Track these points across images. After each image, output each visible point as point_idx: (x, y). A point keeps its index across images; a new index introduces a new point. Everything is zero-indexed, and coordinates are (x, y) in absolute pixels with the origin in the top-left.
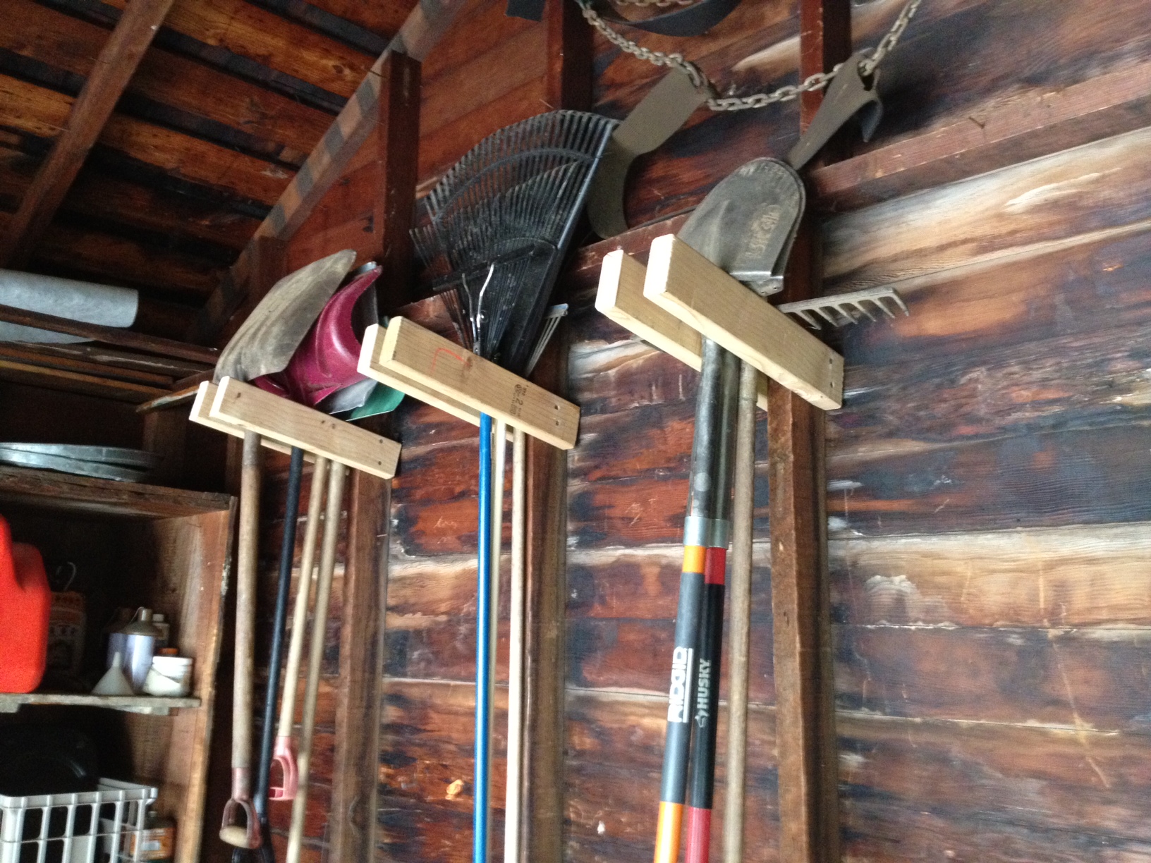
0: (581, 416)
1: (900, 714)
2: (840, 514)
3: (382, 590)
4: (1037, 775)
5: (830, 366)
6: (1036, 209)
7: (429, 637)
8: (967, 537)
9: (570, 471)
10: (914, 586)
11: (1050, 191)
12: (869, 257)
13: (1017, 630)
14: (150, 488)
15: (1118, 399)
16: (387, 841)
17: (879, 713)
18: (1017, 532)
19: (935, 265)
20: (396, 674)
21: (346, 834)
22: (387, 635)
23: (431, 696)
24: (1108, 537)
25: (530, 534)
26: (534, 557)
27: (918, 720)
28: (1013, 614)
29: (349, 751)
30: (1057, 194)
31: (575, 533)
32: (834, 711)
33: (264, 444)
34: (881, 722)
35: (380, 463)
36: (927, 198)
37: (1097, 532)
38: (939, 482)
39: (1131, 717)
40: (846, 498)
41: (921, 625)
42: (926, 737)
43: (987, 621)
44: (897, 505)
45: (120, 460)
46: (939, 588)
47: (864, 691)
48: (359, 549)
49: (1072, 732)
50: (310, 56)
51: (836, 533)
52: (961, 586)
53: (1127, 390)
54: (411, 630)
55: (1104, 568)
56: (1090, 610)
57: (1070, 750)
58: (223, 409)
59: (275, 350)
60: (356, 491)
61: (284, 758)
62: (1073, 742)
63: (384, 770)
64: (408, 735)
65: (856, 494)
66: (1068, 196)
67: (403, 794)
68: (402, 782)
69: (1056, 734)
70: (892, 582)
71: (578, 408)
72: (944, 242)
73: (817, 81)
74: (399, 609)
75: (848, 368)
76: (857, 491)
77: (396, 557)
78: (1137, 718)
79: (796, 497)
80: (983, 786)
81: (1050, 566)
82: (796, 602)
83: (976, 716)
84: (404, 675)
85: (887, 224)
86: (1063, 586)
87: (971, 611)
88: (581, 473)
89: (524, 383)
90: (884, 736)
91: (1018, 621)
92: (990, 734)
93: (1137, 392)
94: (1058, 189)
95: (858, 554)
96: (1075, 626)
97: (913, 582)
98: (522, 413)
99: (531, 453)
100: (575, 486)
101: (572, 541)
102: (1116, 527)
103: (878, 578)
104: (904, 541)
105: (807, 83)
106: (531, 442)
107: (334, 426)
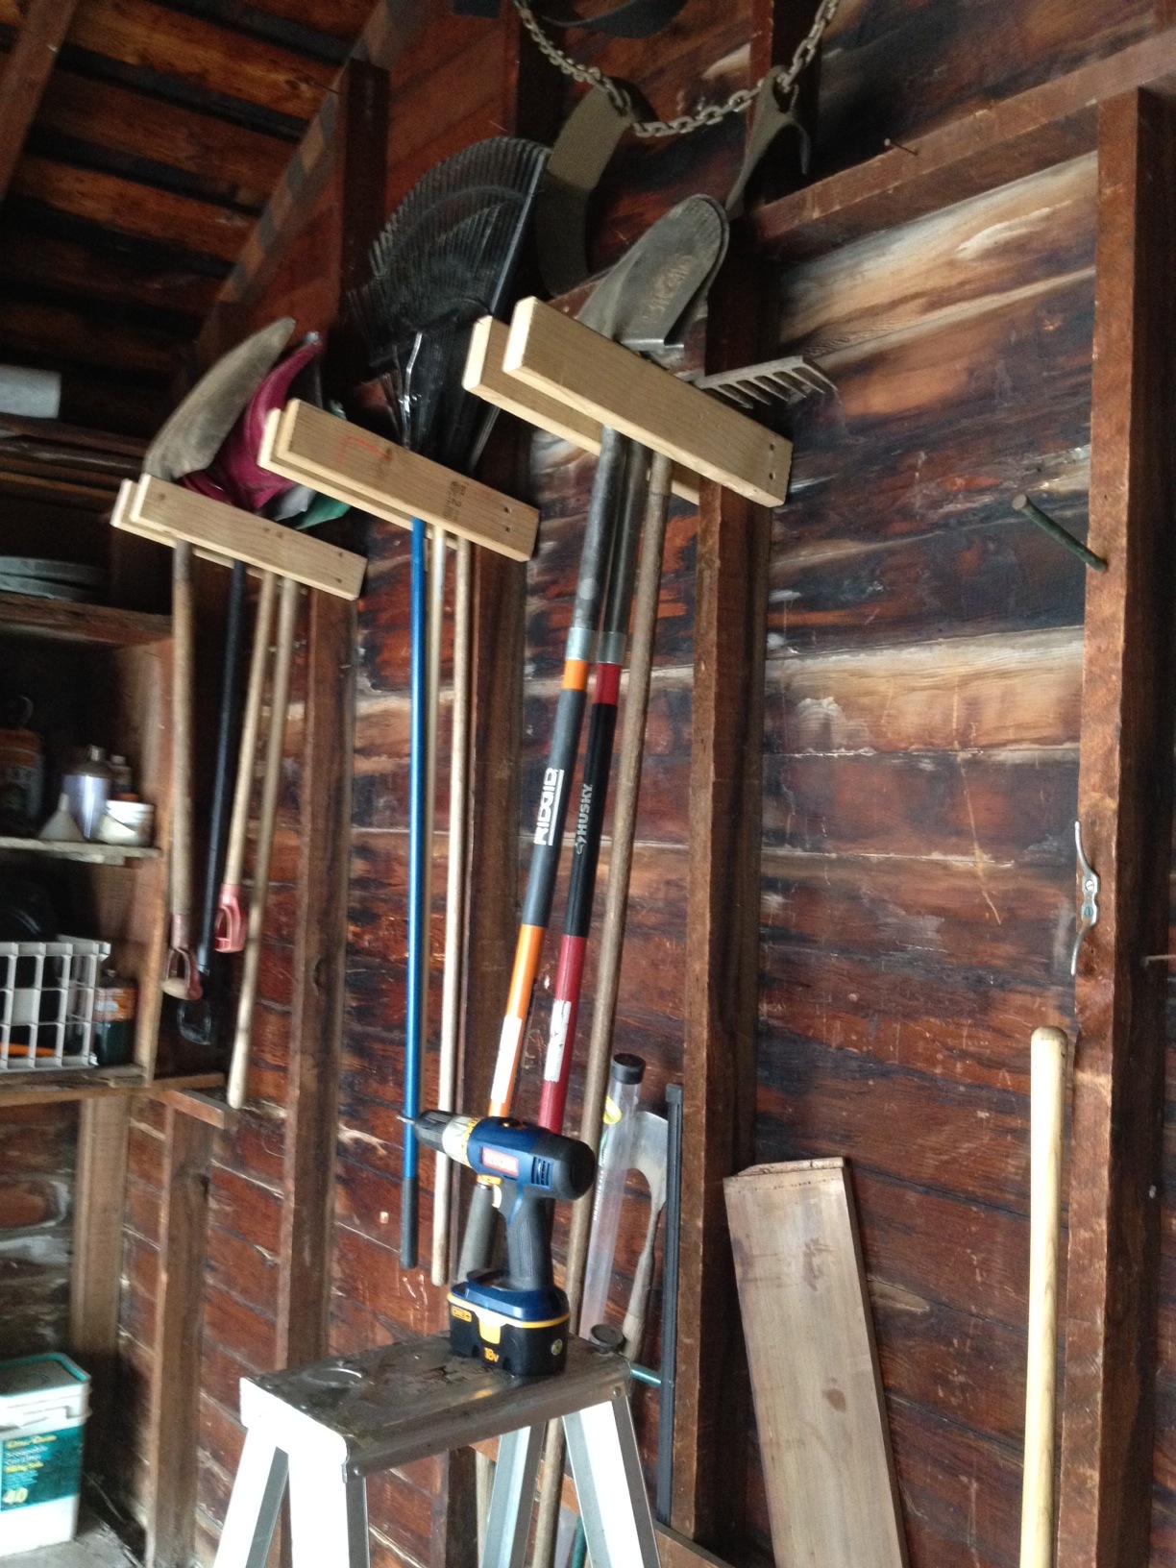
0: (541, 519)
1: (819, 850)
2: (778, 630)
3: (348, 729)
4: (937, 911)
5: (771, 454)
6: (987, 254)
7: (394, 783)
8: (892, 651)
9: (529, 588)
10: (840, 709)
11: (1001, 231)
12: (824, 317)
13: (929, 754)
14: (90, 608)
15: (1046, 485)
16: (354, 1005)
17: (799, 849)
18: (937, 644)
19: (885, 327)
20: (363, 824)
21: (307, 994)
22: (354, 780)
23: (395, 847)
24: (1021, 647)
25: (476, 660)
26: (480, 686)
27: (834, 855)
28: (927, 736)
29: (310, 906)
30: (1008, 235)
31: (533, 660)
32: (760, 849)
33: (199, 554)
34: (801, 859)
35: (339, 581)
36: (883, 241)
37: (1012, 642)
38: (871, 588)
39: (1026, 846)
40: (786, 610)
41: (843, 752)
42: (842, 874)
43: (903, 745)
44: (829, 618)
45: (53, 575)
46: (863, 710)
47: (788, 827)
48: (318, 682)
49: (971, 865)
50: (255, 70)
51: (773, 651)
52: (882, 707)
53: (1053, 474)
54: (377, 775)
55: (1016, 681)
56: (997, 729)
57: (968, 884)
58: (144, 513)
59: (198, 443)
60: (314, 613)
61: (230, 908)
62: (972, 875)
63: (352, 928)
64: (373, 890)
65: (796, 605)
66: (1019, 238)
67: (369, 953)
68: (366, 941)
69: (957, 867)
70: (820, 705)
71: (537, 511)
72: (896, 296)
73: (742, 100)
74: (366, 752)
75: (797, 455)
76: (796, 601)
77: (362, 692)
78: (1031, 847)
79: (719, 608)
80: (886, 925)
81: (965, 681)
82: (713, 727)
83: (885, 850)
84: (371, 825)
85: (842, 276)
86: (975, 704)
87: (889, 735)
88: (540, 590)
89: (461, 479)
90: (803, 874)
91: (932, 744)
92: (897, 868)
93: (1064, 477)
94: (1010, 228)
95: (793, 675)
96: (984, 747)
97: (839, 705)
98: (460, 517)
99: (478, 565)
100: (534, 605)
101: (529, 669)
102: (1032, 634)
103: (808, 701)
104: (834, 658)
105: (731, 102)
106: (478, 552)
107: (280, 535)
